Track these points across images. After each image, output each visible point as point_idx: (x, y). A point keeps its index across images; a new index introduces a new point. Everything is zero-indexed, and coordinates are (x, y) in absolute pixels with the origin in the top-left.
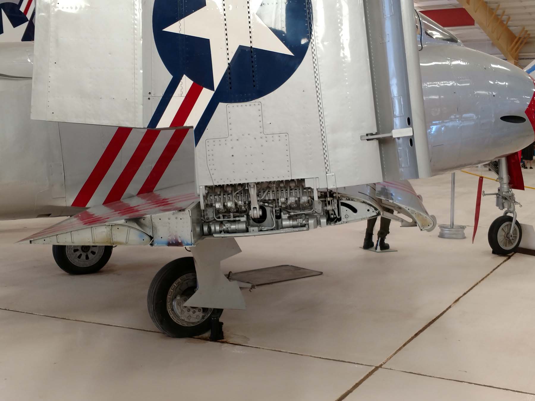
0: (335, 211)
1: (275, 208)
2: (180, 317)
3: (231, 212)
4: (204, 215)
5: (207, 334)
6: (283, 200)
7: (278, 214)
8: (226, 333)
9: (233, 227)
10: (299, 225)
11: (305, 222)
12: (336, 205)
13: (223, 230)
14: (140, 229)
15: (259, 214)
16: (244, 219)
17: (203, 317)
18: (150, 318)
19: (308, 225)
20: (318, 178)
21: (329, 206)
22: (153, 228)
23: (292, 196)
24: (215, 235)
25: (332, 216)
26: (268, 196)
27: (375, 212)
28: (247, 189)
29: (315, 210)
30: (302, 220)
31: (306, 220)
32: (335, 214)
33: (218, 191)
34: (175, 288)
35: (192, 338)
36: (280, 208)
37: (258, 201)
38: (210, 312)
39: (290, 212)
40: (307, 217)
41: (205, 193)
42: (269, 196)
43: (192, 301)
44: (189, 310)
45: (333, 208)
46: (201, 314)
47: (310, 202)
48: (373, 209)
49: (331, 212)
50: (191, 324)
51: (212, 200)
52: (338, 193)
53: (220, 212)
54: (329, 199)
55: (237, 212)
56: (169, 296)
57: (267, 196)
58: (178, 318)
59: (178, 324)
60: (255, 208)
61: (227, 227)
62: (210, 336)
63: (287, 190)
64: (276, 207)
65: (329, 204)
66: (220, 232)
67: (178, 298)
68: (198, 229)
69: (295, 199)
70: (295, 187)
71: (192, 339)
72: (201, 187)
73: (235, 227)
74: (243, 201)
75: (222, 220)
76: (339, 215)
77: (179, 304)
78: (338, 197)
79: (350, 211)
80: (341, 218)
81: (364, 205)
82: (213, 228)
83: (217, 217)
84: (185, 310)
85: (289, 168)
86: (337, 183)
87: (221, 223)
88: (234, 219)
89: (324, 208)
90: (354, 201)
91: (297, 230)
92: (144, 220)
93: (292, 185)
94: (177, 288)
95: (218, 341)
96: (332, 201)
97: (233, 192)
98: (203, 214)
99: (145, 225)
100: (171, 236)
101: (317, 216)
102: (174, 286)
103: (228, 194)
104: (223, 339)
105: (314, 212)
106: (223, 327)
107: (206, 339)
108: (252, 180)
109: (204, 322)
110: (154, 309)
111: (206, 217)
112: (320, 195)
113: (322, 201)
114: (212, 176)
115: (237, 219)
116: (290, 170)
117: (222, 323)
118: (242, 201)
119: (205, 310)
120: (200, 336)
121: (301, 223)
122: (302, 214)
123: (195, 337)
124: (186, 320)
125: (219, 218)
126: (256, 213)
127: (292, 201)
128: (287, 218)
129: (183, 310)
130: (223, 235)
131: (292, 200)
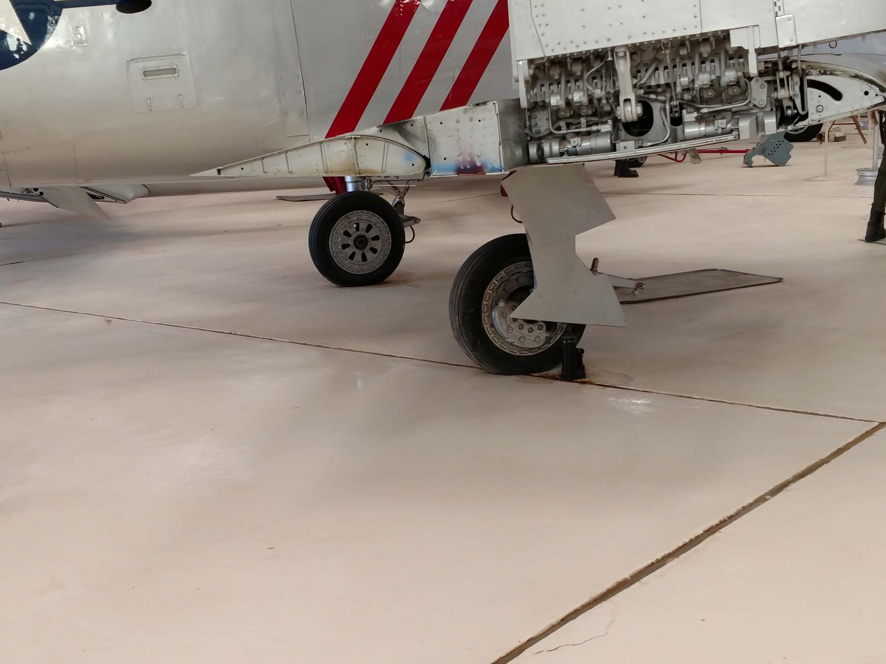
0: (795, 100)
1: (670, 102)
2: (506, 338)
3: (583, 116)
4: (530, 126)
5: (557, 371)
6: (684, 80)
7: (677, 115)
8: (589, 369)
9: (586, 144)
10: (720, 131)
11: (732, 125)
12: (797, 88)
13: (567, 151)
14: (406, 144)
15: (636, 112)
16: (607, 128)
17: (548, 340)
18: (455, 339)
19: (738, 131)
20: (758, 26)
21: (783, 90)
22: (430, 141)
23: (705, 72)
24: (550, 161)
25: (789, 112)
26: (655, 78)
27: (881, 95)
28: (610, 61)
29: (752, 101)
30: (724, 121)
31: (733, 121)
32: (795, 107)
33: (555, 73)
34: (496, 287)
35: (529, 375)
36: (680, 101)
37: (634, 86)
38: (560, 332)
39: (700, 108)
40: (736, 117)
41: (527, 74)
42: (657, 76)
43: (526, 309)
44: (521, 327)
45: (791, 95)
46: (543, 335)
47: (742, 83)
48: (877, 89)
49: (786, 103)
50: (526, 352)
51: (544, 92)
52: (802, 61)
53: (561, 117)
54: (782, 74)
55: (594, 114)
56: (486, 301)
57: (653, 78)
58: (503, 341)
59: (504, 352)
60: (627, 100)
61: (573, 144)
62: (560, 373)
63: (693, 64)
64: (671, 99)
65: (783, 86)
66: (562, 154)
67: (501, 304)
68: (519, 152)
69: (711, 77)
70: (711, 54)
71: (530, 377)
72: (521, 63)
73: (589, 144)
74: (604, 89)
75: (565, 132)
76: (803, 109)
77: (503, 315)
78: (802, 68)
79: (826, 98)
80: (807, 113)
81: (857, 82)
82: (546, 148)
83: (556, 126)
84: (515, 326)
85: (697, 9)
86: (798, 33)
87: (563, 139)
88: (588, 129)
89: (772, 95)
90: (836, 75)
91: (714, 142)
92: (412, 125)
93: (705, 50)
94: (499, 287)
95: (576, 380)
96: (790, 79)
97: (585, 72)
98: (528, 123)
99: (415, 137)
100: (461, 155)
101: (758, 114)
102: (493, 284)
103: (576, 81)
104: (585, 378)
105: (751, 105)
106: (583, 359)
107: (554, 378)
108: (620, 39)
109: (549, 348)
110: (460, 322)
111: (533, 130)
112: (762, 68)
113: (768, 82)
114: (542, 39)
115: (594, 128)
116: (698, 14)
117: (582, 351)
118: (602, 90)
119: (550, 326)
120: (543, 373)
121: (723, 128)
122: (725, 110)
123: (535, 374)
124: (515, 344)
125: (559, 129)
126: (630, 111)
127: (703, 82)
128: (694, 120)
129: (511, 325)
130: (565, 159)
131: (704, 79)
